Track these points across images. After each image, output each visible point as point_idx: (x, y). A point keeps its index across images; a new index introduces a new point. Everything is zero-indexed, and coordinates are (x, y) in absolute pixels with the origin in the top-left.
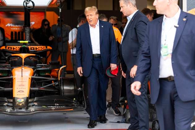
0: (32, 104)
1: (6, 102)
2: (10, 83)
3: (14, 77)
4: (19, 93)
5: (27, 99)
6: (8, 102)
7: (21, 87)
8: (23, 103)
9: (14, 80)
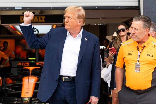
0: (35, 102)
1: (16, 101)
2: (20, 87)
3: (23, 83)
4: (26, 94)
5: (31, 98)
6: (18, 101)
7: (27, 90)
8: (28, 101)
9: (23, 85)
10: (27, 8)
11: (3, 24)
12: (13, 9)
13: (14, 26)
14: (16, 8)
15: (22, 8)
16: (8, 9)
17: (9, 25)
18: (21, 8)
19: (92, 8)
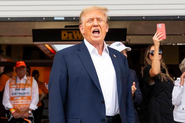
10: (73, 17)
11: (36, 43)
12: (51, 19)
13: (52, 45)
14: (55, 19)
15: (65, 18)
16: (45, 20)
17: (44, 45)
18: (63, 19)
19: (172, 18)
